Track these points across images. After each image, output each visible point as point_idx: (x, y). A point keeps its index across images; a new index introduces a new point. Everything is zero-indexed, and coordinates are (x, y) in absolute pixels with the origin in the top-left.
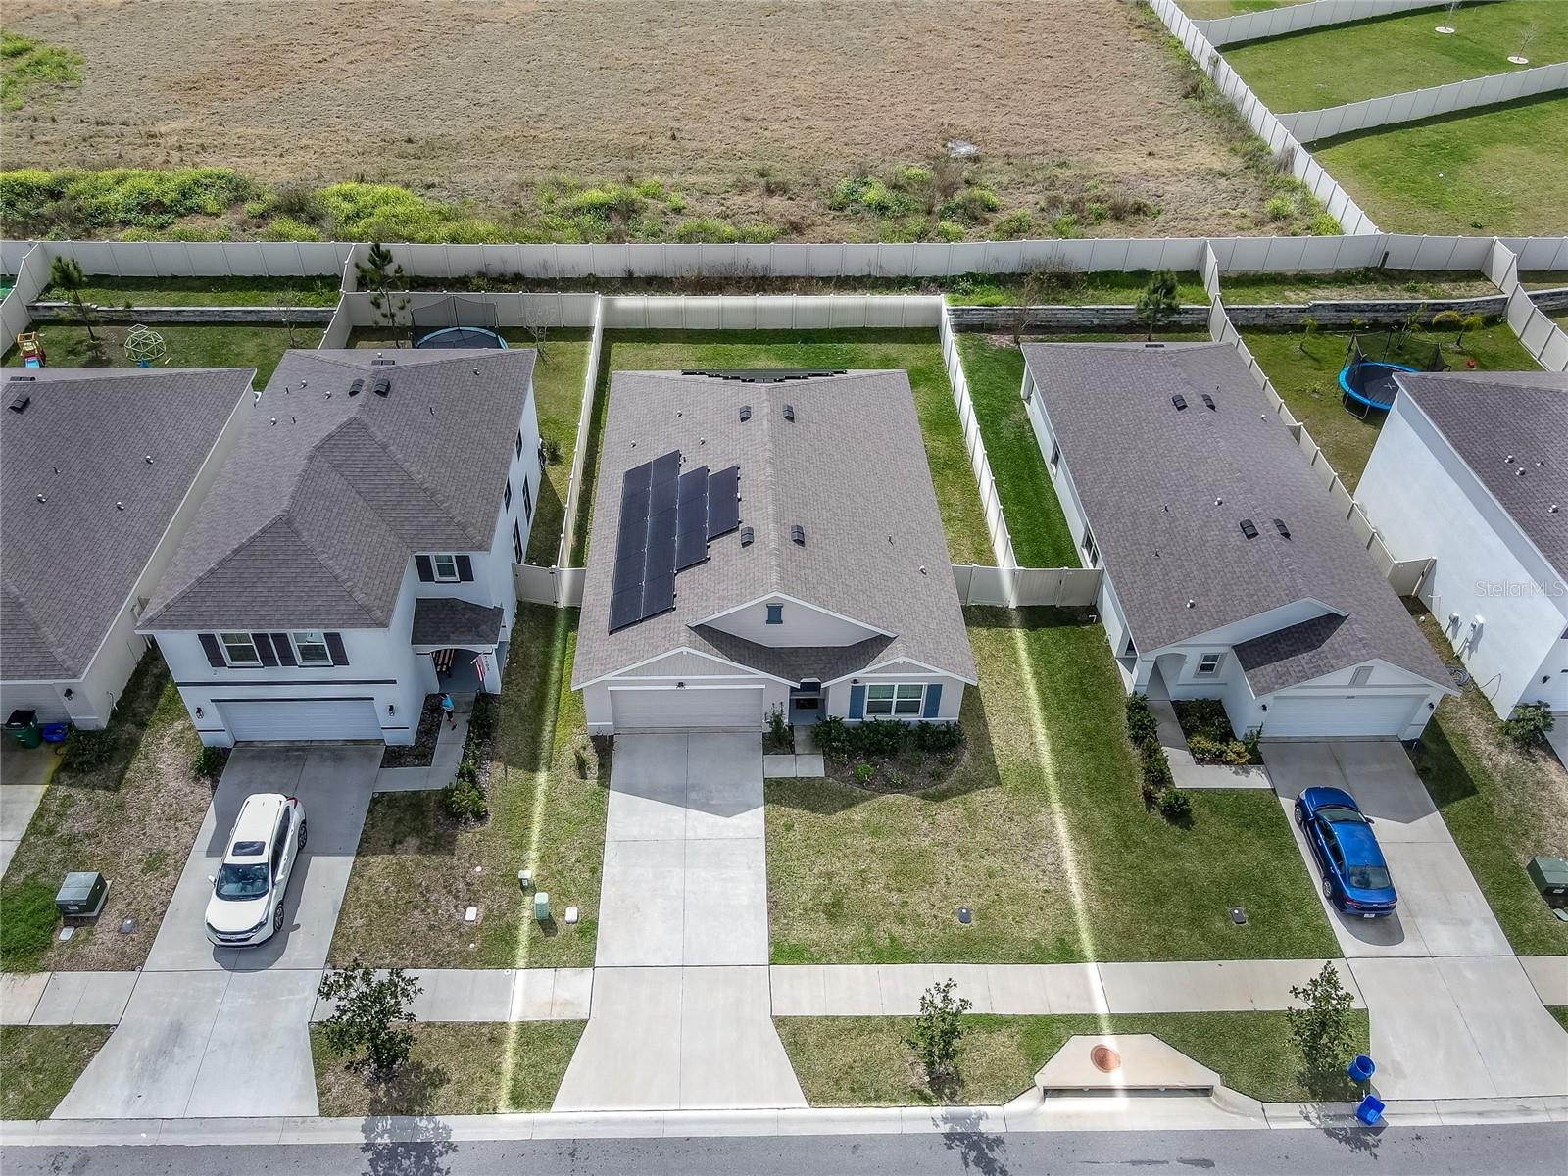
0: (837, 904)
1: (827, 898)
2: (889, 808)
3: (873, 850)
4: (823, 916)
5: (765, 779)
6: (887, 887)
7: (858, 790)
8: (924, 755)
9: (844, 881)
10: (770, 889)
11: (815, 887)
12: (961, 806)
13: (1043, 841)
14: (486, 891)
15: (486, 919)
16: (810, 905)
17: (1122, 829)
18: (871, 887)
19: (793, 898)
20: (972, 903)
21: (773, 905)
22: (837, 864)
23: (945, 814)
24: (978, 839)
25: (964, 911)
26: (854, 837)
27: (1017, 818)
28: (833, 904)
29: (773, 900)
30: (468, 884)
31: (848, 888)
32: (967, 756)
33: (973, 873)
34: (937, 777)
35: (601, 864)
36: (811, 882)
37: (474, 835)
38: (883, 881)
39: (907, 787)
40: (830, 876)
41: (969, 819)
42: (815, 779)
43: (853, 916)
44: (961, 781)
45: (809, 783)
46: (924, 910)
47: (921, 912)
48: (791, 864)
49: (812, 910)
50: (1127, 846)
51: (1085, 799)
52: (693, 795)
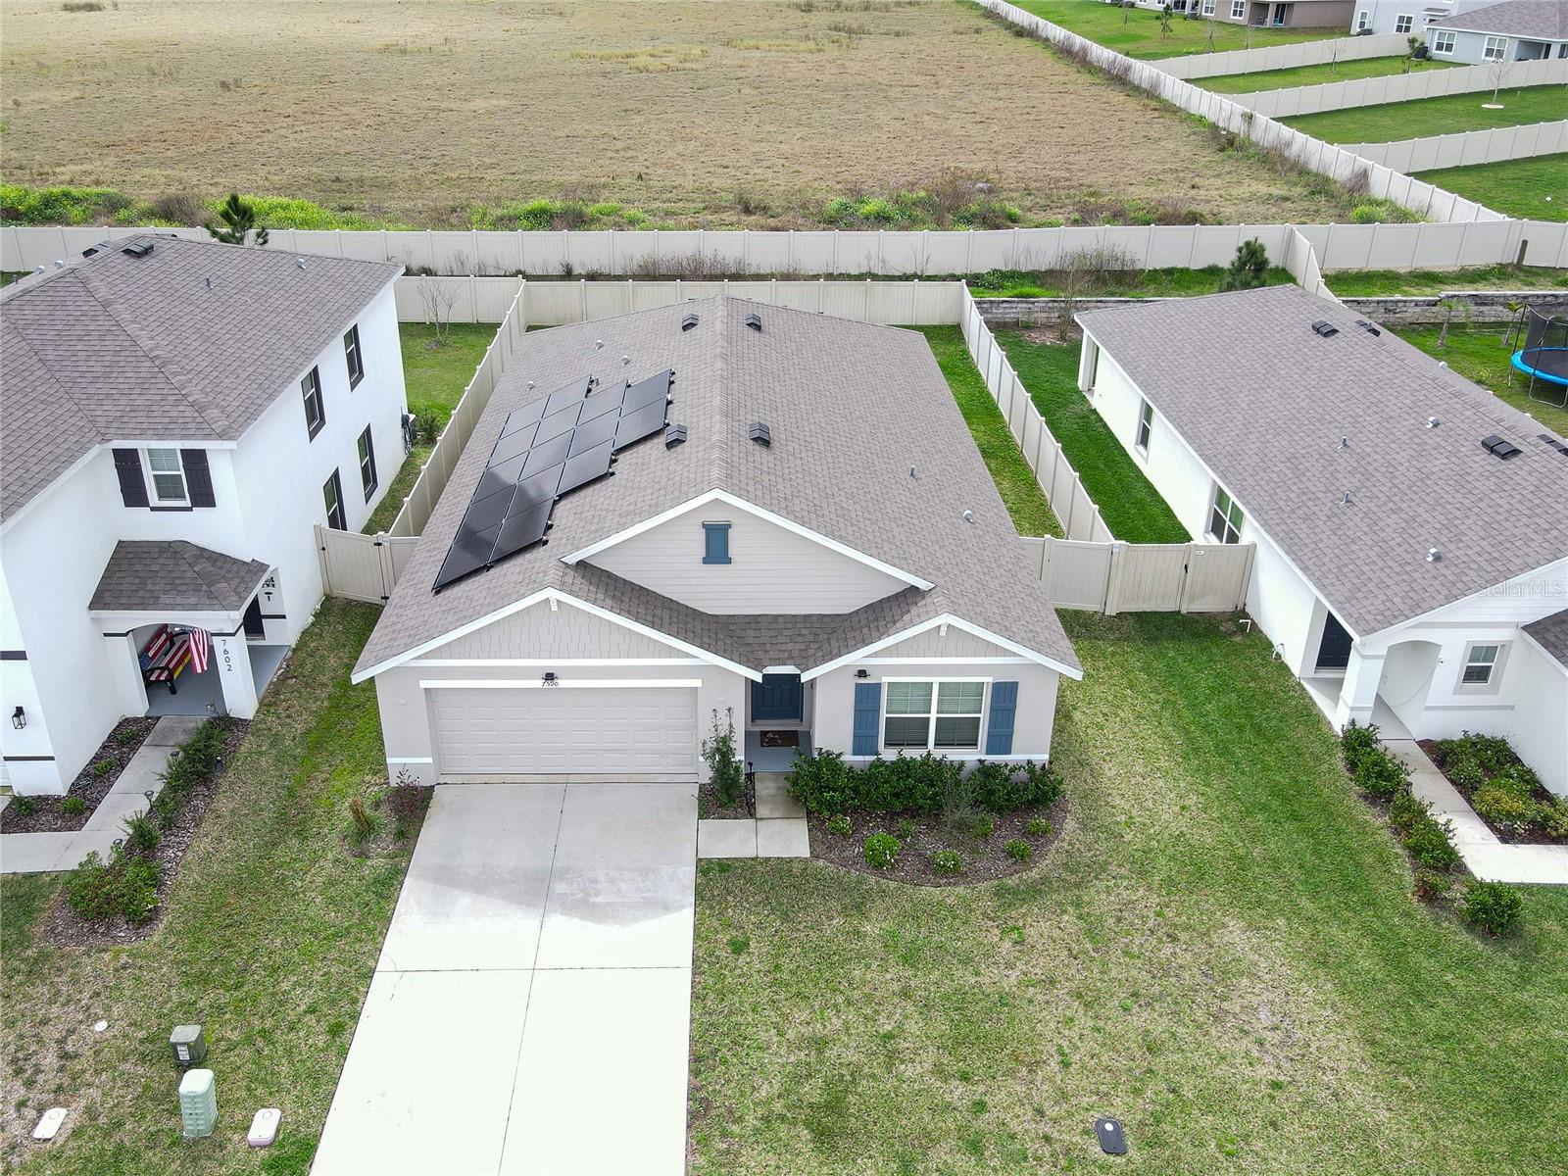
0: (834, 1105)
1: (812, 1091)
2: (933, 911)
3: (905, 993)
4: (806, 1134)
5: (699, 860)
6: (939, 1070)
7: (872, 880)
8: (993, 819)
9: (851, 1056)
10: (695, 1072)
11: (789, 1068)
12: (1071, 910)
13: (1245, 981)
14: (97, 1073)
15: (77, 1133)
16: (778, 1107)
17: (1395, 959)
18: (908, 1071)
19: (742, 1094)
20: (1122, 1108)
21: (699, 1110)
22: (834, 1020)
23: (1044, 925)
24: (1113, 974)
25: (1109, 1127)
26: (868, 966)
27: (1184, 936)
28: (827, 1106)
29: (699, 1095)
30: (65, 1056)
31: (856, 1073)
32: (1070, 824)
33: (1112, 1043)
34: (1019, 858)
35: (355, 1017)
36: (781, 1058)
37: (116, 957)
38: (929, 1058)
39: (964, 875)
40: (820, 1044)
41: (1092, 937)
42: (791, 860)
43: (871, 1136)
44: (1065, 865)
45: (780, 868)
46: (1022, 1122)
47: (1014, 1126)
48: (740, 1019)
49: (782, 1118)
50: (1419, 996)
51: (1304, 902)
52: (560, 887)
